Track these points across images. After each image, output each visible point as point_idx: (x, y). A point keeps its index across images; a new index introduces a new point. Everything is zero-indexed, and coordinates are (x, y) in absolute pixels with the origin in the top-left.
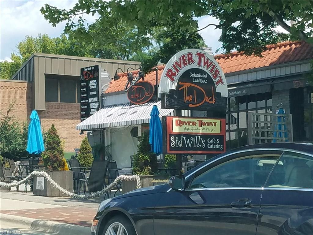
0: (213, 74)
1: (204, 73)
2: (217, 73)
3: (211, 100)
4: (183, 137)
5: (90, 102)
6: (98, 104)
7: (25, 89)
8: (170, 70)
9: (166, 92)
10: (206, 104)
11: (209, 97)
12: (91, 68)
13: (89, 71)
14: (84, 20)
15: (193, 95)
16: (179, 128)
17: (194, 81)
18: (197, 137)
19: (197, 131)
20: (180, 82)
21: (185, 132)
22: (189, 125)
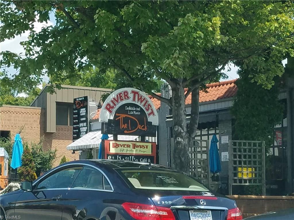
0: (146, 108)
1: (138, 107)
2: (149, 106)
3: (144, 127)
4: (119, 157)
5: (80, 126)
6: (87, 128)
7: (39, 115)
8: (108, 104)
9: (105, 121)
10: (139, 130)
11: (142, 125)
12: (81, 98)
13: (80, 101)
14: (7, 72)
15: (128, 123)
16: (115, 149)
17: (129, 113)
18: (131, 157)
19: (131, 152)
20: (117, 114)
21: (120, 153)
22: (124, 147)
